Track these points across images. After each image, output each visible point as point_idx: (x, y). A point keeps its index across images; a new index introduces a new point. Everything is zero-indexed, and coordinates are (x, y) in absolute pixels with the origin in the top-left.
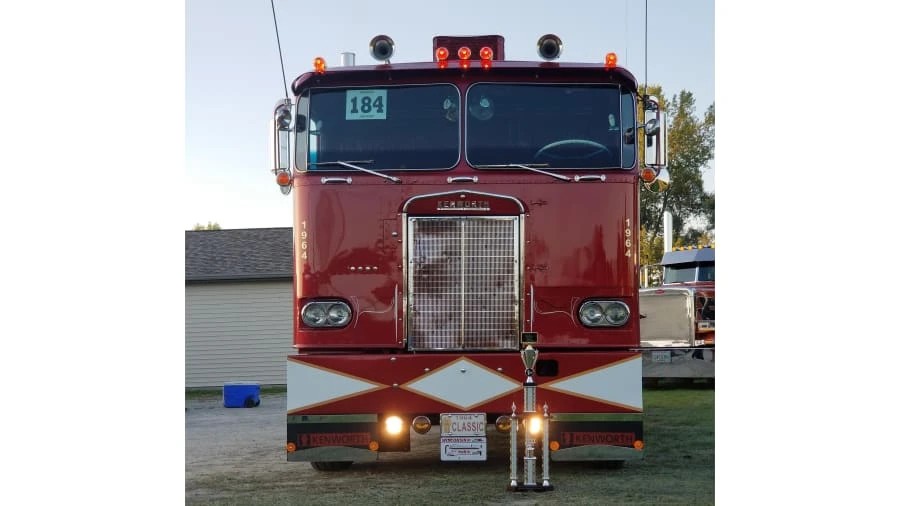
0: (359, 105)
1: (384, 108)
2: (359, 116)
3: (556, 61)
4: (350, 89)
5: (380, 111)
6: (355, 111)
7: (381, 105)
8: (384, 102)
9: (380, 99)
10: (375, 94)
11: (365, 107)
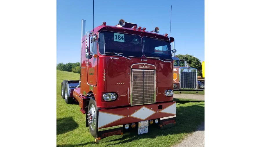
0: (118, 37)
1: (124, 39)
2: (118, 40)
3: (158, 33)
4: (115, 33)
5: (123, 40)
6: (116, 39)
7: (123, 38)
8: (124, 37)
9: (122, 36)
10: (121, 35)
11: (119, 38)
